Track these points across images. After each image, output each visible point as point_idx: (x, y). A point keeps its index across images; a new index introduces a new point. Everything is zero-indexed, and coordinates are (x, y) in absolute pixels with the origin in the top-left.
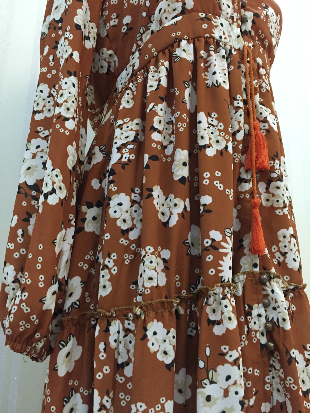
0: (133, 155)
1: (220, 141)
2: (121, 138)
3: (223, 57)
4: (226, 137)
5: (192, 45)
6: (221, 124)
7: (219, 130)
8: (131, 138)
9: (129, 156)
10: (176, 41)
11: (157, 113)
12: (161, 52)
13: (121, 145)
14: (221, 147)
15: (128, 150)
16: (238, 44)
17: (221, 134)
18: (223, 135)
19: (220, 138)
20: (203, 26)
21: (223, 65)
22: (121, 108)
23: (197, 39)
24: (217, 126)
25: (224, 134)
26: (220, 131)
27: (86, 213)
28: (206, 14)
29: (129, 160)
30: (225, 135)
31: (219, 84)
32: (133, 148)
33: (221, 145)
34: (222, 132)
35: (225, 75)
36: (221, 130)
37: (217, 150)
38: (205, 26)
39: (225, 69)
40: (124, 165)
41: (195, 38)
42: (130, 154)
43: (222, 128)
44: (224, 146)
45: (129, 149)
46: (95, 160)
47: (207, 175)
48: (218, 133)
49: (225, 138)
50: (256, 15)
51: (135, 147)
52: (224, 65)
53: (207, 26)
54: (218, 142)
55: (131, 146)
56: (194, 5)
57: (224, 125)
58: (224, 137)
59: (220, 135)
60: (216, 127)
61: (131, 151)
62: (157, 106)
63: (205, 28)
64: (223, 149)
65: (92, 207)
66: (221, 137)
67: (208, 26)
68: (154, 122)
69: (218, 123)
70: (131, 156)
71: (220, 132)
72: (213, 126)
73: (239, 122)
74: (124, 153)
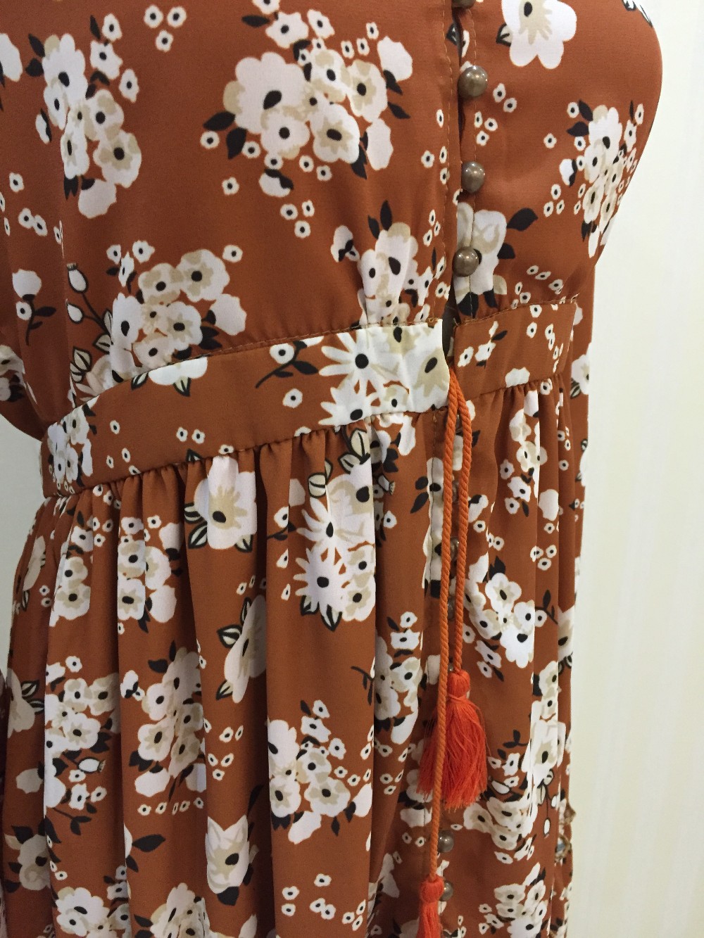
0: (99, 789)
1: (333, 791)
2: (61, 729)
3: (362, 495)
4: (350, 781)
5: (248, 478)
6: (337, 742)
7: (330, 758)
8: (90, 740)
9: (88, 794)
10: (193, 461)
11: (147, 716)
12: (152, 474)
13: (63, 753)
14: (335, 808)
15: (83, 776)
16: (427, 393)
17: (336, 772)
18: (342, 776)
19: (332, 784)
20: (287, 401)
21: (356, 529)
22: (53, 622)
23: (264, 449)
24: (327, 745)
25: (345, 772)
26: (334, 761)
27: (17, 853)
28: (299, 346)
29: (89, 806)
30: (348, 776)
31: (335, 619)
32: (99, 769)
33: (335, 803)
34: (341, 768)
35: (363, 566)
36: (336, 758)
37: (324, 817)
38: (293, 399)
39: (366, 543)
40: (77, 821)
41: (260, 447)
42: (90, 790)
43: (340, 755)
44: (344, 805)
45: (86, 772)
46: (15, 719)
47: (290, 892)
48: (328, 767)
49: (347, 786)
50: (521, 220)
51: (103, 764)
52: (362, 526)
53: (299, 395)
54: (326, 793)
55: (90, 765)
56: (247, 321)
57: (346, 747)
58: (344, 780)
59: (333, 775)
60: (322, 748)
61: (91, 780)
62: (145, 689)
63: (294, 404)
64: (340, 813)
65: (31, 836)
66: (336, 781)
67: (304, 398)
68: (138, 743)
69: (331, 738)
70: (94, 794)
71: (334, 767)
72: (316, 743)
73: (402, 696)
74: (74, 784)
